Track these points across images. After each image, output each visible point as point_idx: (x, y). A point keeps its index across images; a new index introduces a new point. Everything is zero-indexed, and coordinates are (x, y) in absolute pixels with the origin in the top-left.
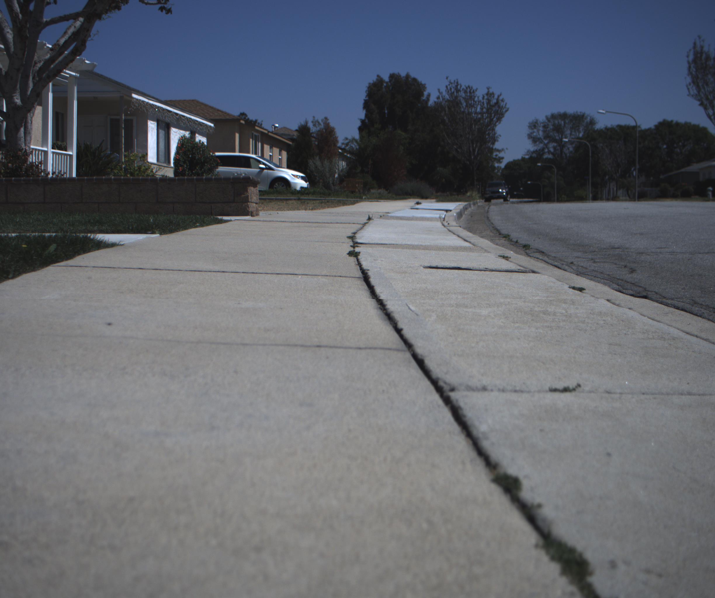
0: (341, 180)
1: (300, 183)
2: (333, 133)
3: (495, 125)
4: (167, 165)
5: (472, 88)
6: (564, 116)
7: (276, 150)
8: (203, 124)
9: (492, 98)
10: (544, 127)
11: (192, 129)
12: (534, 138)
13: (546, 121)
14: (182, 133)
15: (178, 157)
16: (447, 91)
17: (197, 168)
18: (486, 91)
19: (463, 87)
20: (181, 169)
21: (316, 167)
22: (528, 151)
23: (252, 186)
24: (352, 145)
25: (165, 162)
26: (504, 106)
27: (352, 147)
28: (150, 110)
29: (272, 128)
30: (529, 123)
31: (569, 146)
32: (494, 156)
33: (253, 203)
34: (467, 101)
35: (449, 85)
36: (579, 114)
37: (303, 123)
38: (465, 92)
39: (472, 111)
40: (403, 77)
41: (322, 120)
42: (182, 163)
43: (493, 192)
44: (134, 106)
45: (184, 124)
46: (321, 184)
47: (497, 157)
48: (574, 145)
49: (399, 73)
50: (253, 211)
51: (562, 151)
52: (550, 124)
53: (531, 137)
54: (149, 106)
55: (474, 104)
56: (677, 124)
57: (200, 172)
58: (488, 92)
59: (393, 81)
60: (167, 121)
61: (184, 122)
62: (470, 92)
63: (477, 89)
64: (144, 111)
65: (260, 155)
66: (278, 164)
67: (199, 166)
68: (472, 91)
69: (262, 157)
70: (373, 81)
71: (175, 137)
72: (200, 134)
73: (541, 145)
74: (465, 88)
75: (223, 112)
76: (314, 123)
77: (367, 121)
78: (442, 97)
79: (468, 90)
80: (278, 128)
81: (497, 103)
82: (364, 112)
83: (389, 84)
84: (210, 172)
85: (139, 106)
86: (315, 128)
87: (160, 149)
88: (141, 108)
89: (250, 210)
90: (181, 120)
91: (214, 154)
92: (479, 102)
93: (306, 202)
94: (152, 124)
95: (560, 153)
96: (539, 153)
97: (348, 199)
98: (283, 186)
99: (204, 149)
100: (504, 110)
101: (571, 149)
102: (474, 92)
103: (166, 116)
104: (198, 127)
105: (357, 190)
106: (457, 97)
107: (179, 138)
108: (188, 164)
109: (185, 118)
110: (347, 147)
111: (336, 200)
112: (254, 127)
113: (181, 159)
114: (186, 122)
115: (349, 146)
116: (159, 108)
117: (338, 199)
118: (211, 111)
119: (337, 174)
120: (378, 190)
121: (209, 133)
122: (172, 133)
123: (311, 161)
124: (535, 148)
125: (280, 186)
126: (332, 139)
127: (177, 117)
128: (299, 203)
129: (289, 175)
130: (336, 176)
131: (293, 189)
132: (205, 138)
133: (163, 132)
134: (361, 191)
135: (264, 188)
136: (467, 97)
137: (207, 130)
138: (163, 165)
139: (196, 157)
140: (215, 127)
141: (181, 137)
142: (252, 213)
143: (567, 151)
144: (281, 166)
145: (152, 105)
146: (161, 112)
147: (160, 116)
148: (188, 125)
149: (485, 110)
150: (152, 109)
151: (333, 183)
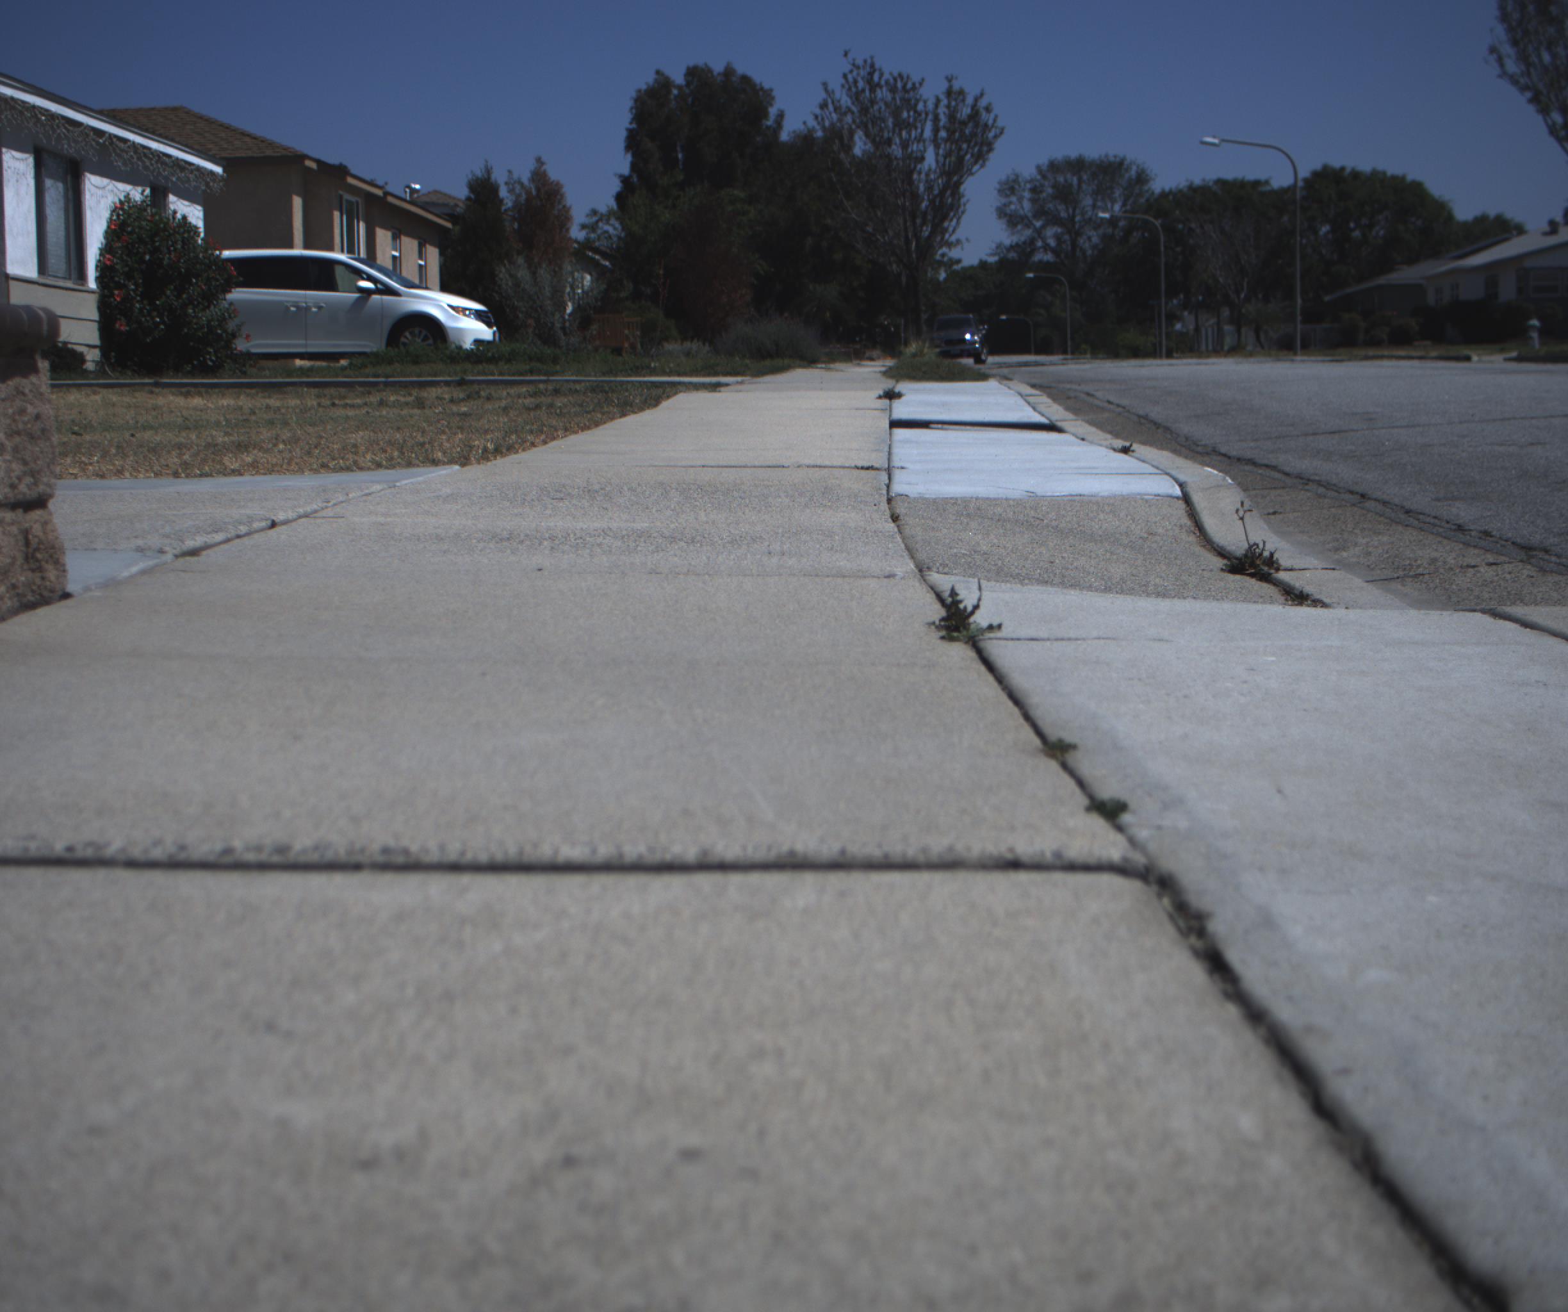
0: (584, 317)
1: (472, 331)
2: (559, 197)
4: (74, 284)
5: (908, 77)
6: (1078, 165)
7: (410, 244)
8: (187, 166)
9: (961, 105)
10: (1034, 190)
11: (151, 177)
12: (1011, 216)
13: (1039, 177)
14: (122, 189)
15: (109, 260)
16: (847, 86)
17: (168, 292)
18: (944, 85)
19: (886, 76)
20: (119, 296)
21: (517, 284)
22: (999, 246)
24: (605, 227)
25: (68, 277)
26: (991, 123)
27: (607, 232)
29: (406, 192)
30: (1000, 183)
31: (1092, 233)
32: (938, 257)
34: (896, 114)
35: (851, 71)
36: (1112, 159)
37: (479, 173)
38: (893, 90)
39: (910, 136)
40: (719, 74)
41: (528, 175)
42: (122, 277)
43: (950, 342)
45: (125, 164)
46: (530, 330)
47: (946, 259)
48: (1101, 231)
49: (706, 64)
51: (1074, 245)
52: (1046, 183)
53: (1006, 215)
55: (915, 120)
57: (176, 303)
58: (950, 87)
59: (697, 83)
60: (65, 152)
61: (125, 156)
62: (905, 90)
63: (923, 80)
65: (363, 255)
66: (417, 281)
67: (172, 287)
68: (909, 86)
69: (371, 260)
70: (647, 83)
71: (98, 202)
72: (184, 195)
73: (1028, 233)
74: (892, 81)
75: (255, 138)
76: (511, 186)
77: (635, 179)
78: (833, 102)
79: (899, 85)
80: (420, 194)
81: (975, 115)
82: (629, 157)
83: (687, 91)
84: (206, 304)
86: (514, 198)
90: (114, 150)
91: (218, 252)
92: (927, 114)
93: (483, 393)
94: (17, 159)
95: (1070, 248)
96: (1025, 250)
97: (618, 379)
98: (425, 339)
99: (186, 235)
100: (991, 135)
101: (1095, 240)
102: (914, 88)
103: (62, 135)
104: (173, 175)
105: (626, 345)
106: (873, 102)
107: (113, 205)
108: (141, 281)
109: (126, 145)
110: (593, 236)
111: (583, 384)
112: (344, 179)
113: (118, 267)
114: (131, 156)
115: (599, 232)
116: (37, 112)
117: (589, 381)
118: (223, 135)
119: (570, 304)
120: (682, 344)
121: (208, 191)
122: (89, 191)
123: (503, 270)
124: (1015, 239)
125: (419, 340)
126: (556, 212)
127: (101, 141)
128: (461, 396)
129: (441, 307)
130: (569, 309)
131: (453, 346)
132: (199, 208)
133: (60, 185)
134: (639, 346)
135: (373, 344)
136: (898, 102)
137: (203, 183)
138: (61, 283)
139: (162, 260)
140: (225, 176)
141: (120, 201)
143: (1087, 245)
144: (424, 285)
145: (10, 101)
146: (45, 122)
147: (42, 136)
148: (138, 166)
149: (943, 134)
150: (9, 113)
151: (563, 328)
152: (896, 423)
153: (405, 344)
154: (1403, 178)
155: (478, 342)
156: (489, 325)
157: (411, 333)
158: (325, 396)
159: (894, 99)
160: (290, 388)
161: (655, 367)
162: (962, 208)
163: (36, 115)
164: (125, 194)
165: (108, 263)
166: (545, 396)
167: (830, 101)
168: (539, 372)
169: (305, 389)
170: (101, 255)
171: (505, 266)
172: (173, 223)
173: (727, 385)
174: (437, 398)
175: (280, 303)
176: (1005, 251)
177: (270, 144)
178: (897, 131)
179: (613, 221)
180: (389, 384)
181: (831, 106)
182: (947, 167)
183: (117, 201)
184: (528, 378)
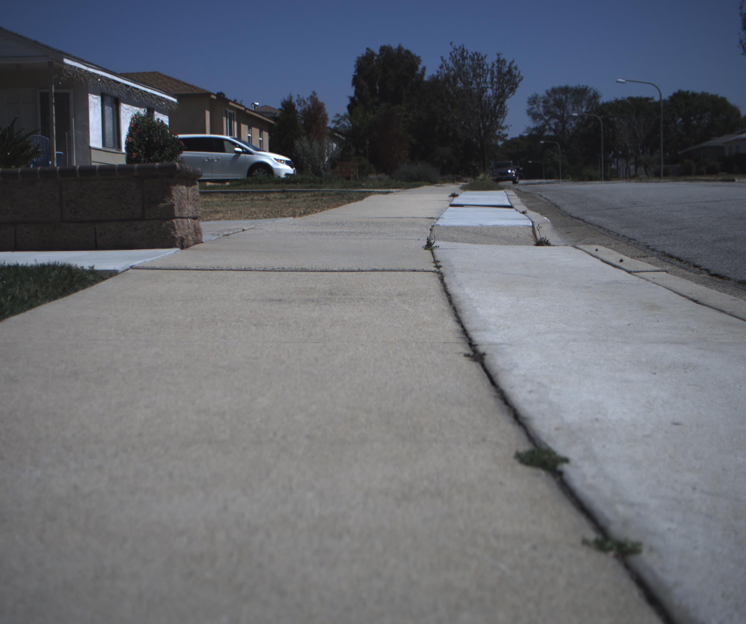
0: (333, 164)
1: (284, 170)
2: (322, 109)
3: (507, 97)
4: (116, 150)
5: (480, 54)
6: (565, 90)
7: (256, 131)
8: (162, 99)
9: (504, 66)
10: (545, 102)
11: (148, 105)
12: (534, 114)
13: (547, 96)
14: (136, 110)
15: (131, 140)
16: (452, 58)
17: (156, 154)
18: (496, 58)
19: (470, 53)
20: (135, 155)
21: (304, 149)
22: (528, 128)
23: (182, 185)
25: (114, 148)
26: (517, 74)
27: (344, 125)
28: (90, 81)
29: (252, 106)
30: (529, 99)
31: (572, 122)
32: (497, 134)
33: (187, 218)
34: (474, 71)
35: (454, 52)
36: (581, 87)
37: (287, 99)
38: (473, 60)
39: (480, 80)
40: (395, 50)
41: (308, 99)
42: (136, 147)
43: (501, 174)
44: (67, 74)
45: (137, 99)
46: (309, 169)
47: (501, 134)
48: (576, 121)
49: (389, 45)
50: (187, 236)
51: (564, 128)
52: (551, 99)
53: (531, 114)
54: (88, 75)
55: (483, 73)
56: (694, 95)
57: (159, 158)
58: (499, 58)
59: (384, 53)
60: (114, 95)
61: (137, 96)
62: (478, 60)
63: (486, 55)
64: (81, 81)
65: (236, 136)
66: (259, 147)
67: (157, 151)
68: (480, 58)
69: (239, 138)
70: (362, 54)
71: (126, 115)
72: (160, 112)
73: (542, 122)
74: (472, 56)
75: (189, 85)
76: (299, 101)
77: (357, 99)
78: (446, 65)
79: (476, 57)
80: (259, 107)
81: (510, 71)
82: (354, 88)
83: (380, 57)
84: (172, 158)
85: (74, 75)
86: (300, 107)
87: (106, 131)
88: (77, 77)
89: (179, 234)
90: (133, 93)
91: (176, 136)
92: (488, 71)
93: (293, 196)
94: (94, 98)
95: (561, 129)
96: (540, 130)
97: (348, 190)
98: (264, 173)
99: (163, 129)
100: (517, 80)
101: (573, 125)
102: (482, 59)
103: (113, 88)
104: (157, 103)
105: (352, 176)
106: (463, 65)
107: (132, 116)
108: (144, 149)
109: (138, 91)
110: (338, 126)
111: (333, 192)
112: (228, 102)
113: (134, 143)
114: (140, 96)
115: (341, 124)
116: (103, 78)
117: (336, 191)
118: (175, 84)
119: (327, 158)
120: (377, 175)
121: (171, 110)
122: (123, 111)
123: (298, 142)
124: (536, 125)
125: (261, 174)
126: (321, 116)
127: (128, 90)
128: (285, 197)
129: (271, 159)
130: (327, 159)
131: (276, 176)
132: (167, 117)
133: (111, 109)
134: (358, 176)
135: (241, 175)
136: (475, 66)
137: (169, 106)
138: (111, 150)
139: (153, 140)
140: (178, 103)
141: (135, 115)
142: (182, 240)
143: (570, 128)
144: (262, 149)
145: (92, 74)
146: (106, 82)
147: (104, 88)
148: (143, 99)
149: (495, 80)
150: (92, 79)
151: (324, 168)
152: (452, 206)
153: (255, 175)
154: (717, 96)
155: (287, 174)
156: (292, 167)
157: (258, 171)
158: (228, 197)
159: (473, 64)
160: (213, 194)
161: (364, 186)
162: (505, 113)
163: (102, 79)
164: (138, 112)
165: (130, 141)
166: (318, 196)
167: (444, 65)
168: (315, 187)
169: (220, 194)
170: (127, 138)
171: (298, 140)
172: (158, 124)
173: (392, 192)
174: (274, 197)
175: (201, 157)
176: (531, 131)
177: (196, 88)
178: (475, 78)
179: (347, 120)
180: (253, 192)
181: (445, 67)
182: (497, 95)
183: (134, 115)
184: (311, 189)
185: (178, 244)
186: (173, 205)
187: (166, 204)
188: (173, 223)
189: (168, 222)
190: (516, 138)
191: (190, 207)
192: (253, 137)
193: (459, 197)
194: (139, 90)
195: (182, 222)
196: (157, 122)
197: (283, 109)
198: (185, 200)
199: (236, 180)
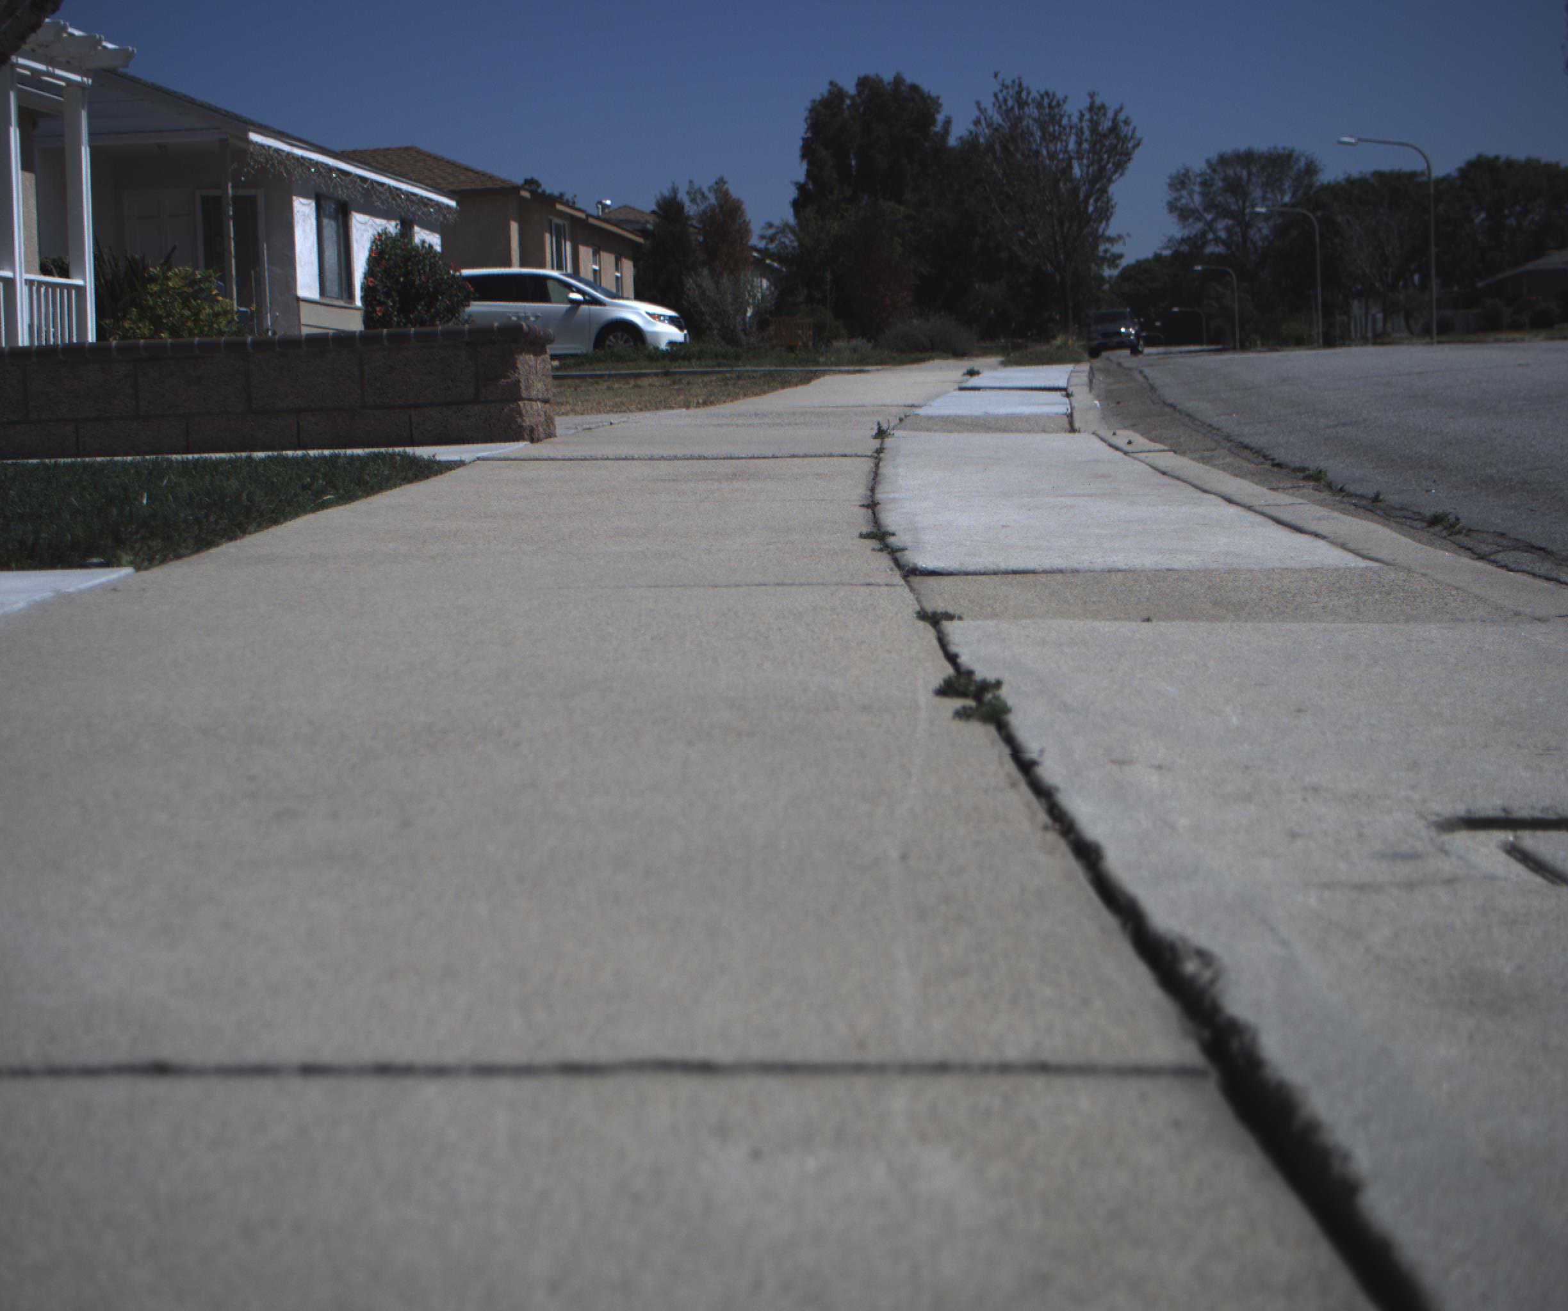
0: (762, 321)
1: (667, 334)
2: (739, 213)
3: (1110, 181)
4: (346, 302)
5: (1054, 95)
6: (1247, 158)
7: (608, 258)
8: (429, 202)
9: (1102, 118)
10: (1204, 184)
11: (403, 214)
12: (1182, 210)
13: (1208, 171)
14: (380, 224)
15: (371, 282)
16: (997, 105)
17: (420, 308)
18: (1087, 102)
19: (1034, 94)
20: (380, 311)
21: (704, 293)
22: (1170, 240)
23: (529, 352)
24: (783, 239)
25: (341, 297)
26: (1129, 134)
27: (784, 243)
28: (296, 172)
29: (598, 208)
30: (1171, 178)
31: (1262, 224)
32: (1101, 254)
33: (536, 401)
34: (1043, 128)
35: (1001, 91)
36: (1281, 151)
37: (666, 193)
38: (1040, 106)
39: (1056, 148)
40: (889, 84)
41: (710, 189)
42: (382, 296)
43: (1106, 335)
44: (255, 161)
45: (383, 203)
46: (715, 332)
47: (1108, 255)
48: (1271, 223)
49: (877, 76)
50: (537, 426)
51: (1245, 236)
52: (1217, 177)
53: (1176, 208)
54: (293, 161)
55: (1060, 134)
56: (1510, 163)
57: (426, 316)
58: (1092, 103)
59: (866, 92)
60: (340, 197)
61: (382, 197)
62: (1051, 107)
63: (1066, 97)
64: (281, 173)
65: (570, 270)
66: (614, 290)
67: (423, 303)
68: (1054, 103)
69: (576, 274)
70: (821, 94)
71: (362, 236)
72: (425, 226)
73: (1199, 226)
74: (1038, 97)
75: (477, 173)
76: (692, 195)
77: (811, 186)
78: (985, 119)
79: (1046, 101)
80: (611, 209)
81: (1114, 129)
82: (804, 165)
83: (858, 100)
84: (450, 316)
85: (267, 162)
86: (695, 207)
87: (327, 266)
88: (273, 166)
89: (528, 422)
90: (375, 193)
91: (458, 274)
92: (1071, 128)
93: (683, 381)
94: (304, 204)
95: (1240, 240)
96: (1196, 244)
97: (786, 369)
98: (627, 341)
100: (1130, 145)
101: (1265, 231)
102: (1058, 105)
104: (419, 210)
105: (800, 343)
106: (1021, 118)
107: (372, 237)
108: (397, 299)
109: (383, 188)
110: (771, 245)
111: (759, 373)
112: (554, 205)
113: (379, 287)
115: (777, 243)
116: (319, 166)
117: (763, 370)
119: (750, 309)
120: (849, 342)
121: (446, 222)
122: (355, 226)
123: (691, 280)
124: (1185, 233)
125: (621, 343)
126: (737, 226)
127: (365, 186)
129: (640, 315)
130: (750, 313)
131: (651, 347)
132: (438, 236)
133: (333, 223)
134: (811, 344)
135: (582, 346)
136: (1045, 118)
137: (441, 216)
138: (336, 303)
139: (414, 281)
140: (458, 208)
141: (379, 234)
142: (532, 430)
143: (1257, 237)
144: (621, 294)
145: (301, 159)
146: (325, 174)
147: (322, 185)
148: (393, 204)
149: (1086, 146)
150: (300, 169)
151: (744, 330)
152: (962, 389)
153: (609, 346)
154: (1557, 165)
155: (672, 343)
156: (681, 328)
157: (615, 337)
159: (1041, 115)
161: (818, 361)
163: (319, 170)
164: (384, 228)
165: (371, 285)
166: (730, 380)
167: (982, 118)
168: (725, 366)
170: (365, 278)
171: (692, 277)
172: (421, 250)
174: (649, 384)
175: (504, 313)
176: (1177, 245)
177: (490, 177)
178: (1044, 143)
179: (790, 234)
180: (610, 376)
181: (983, 123)
182: (1090, 176)
183: (376, 233)
184: (717, 369)
185: (526, 436)
186: (519, 381)
187: (509, 380)
188: (519, 406)
189: (512, 406)
190: (1147, 261)
191: (540, 386)
192: (602, 272)
193: (980, 376)
194: (386, 187)
195: (531, 406)
196: (421, 248)
197: (660, 212)
198: (533, 374)
199: (573, 356)
